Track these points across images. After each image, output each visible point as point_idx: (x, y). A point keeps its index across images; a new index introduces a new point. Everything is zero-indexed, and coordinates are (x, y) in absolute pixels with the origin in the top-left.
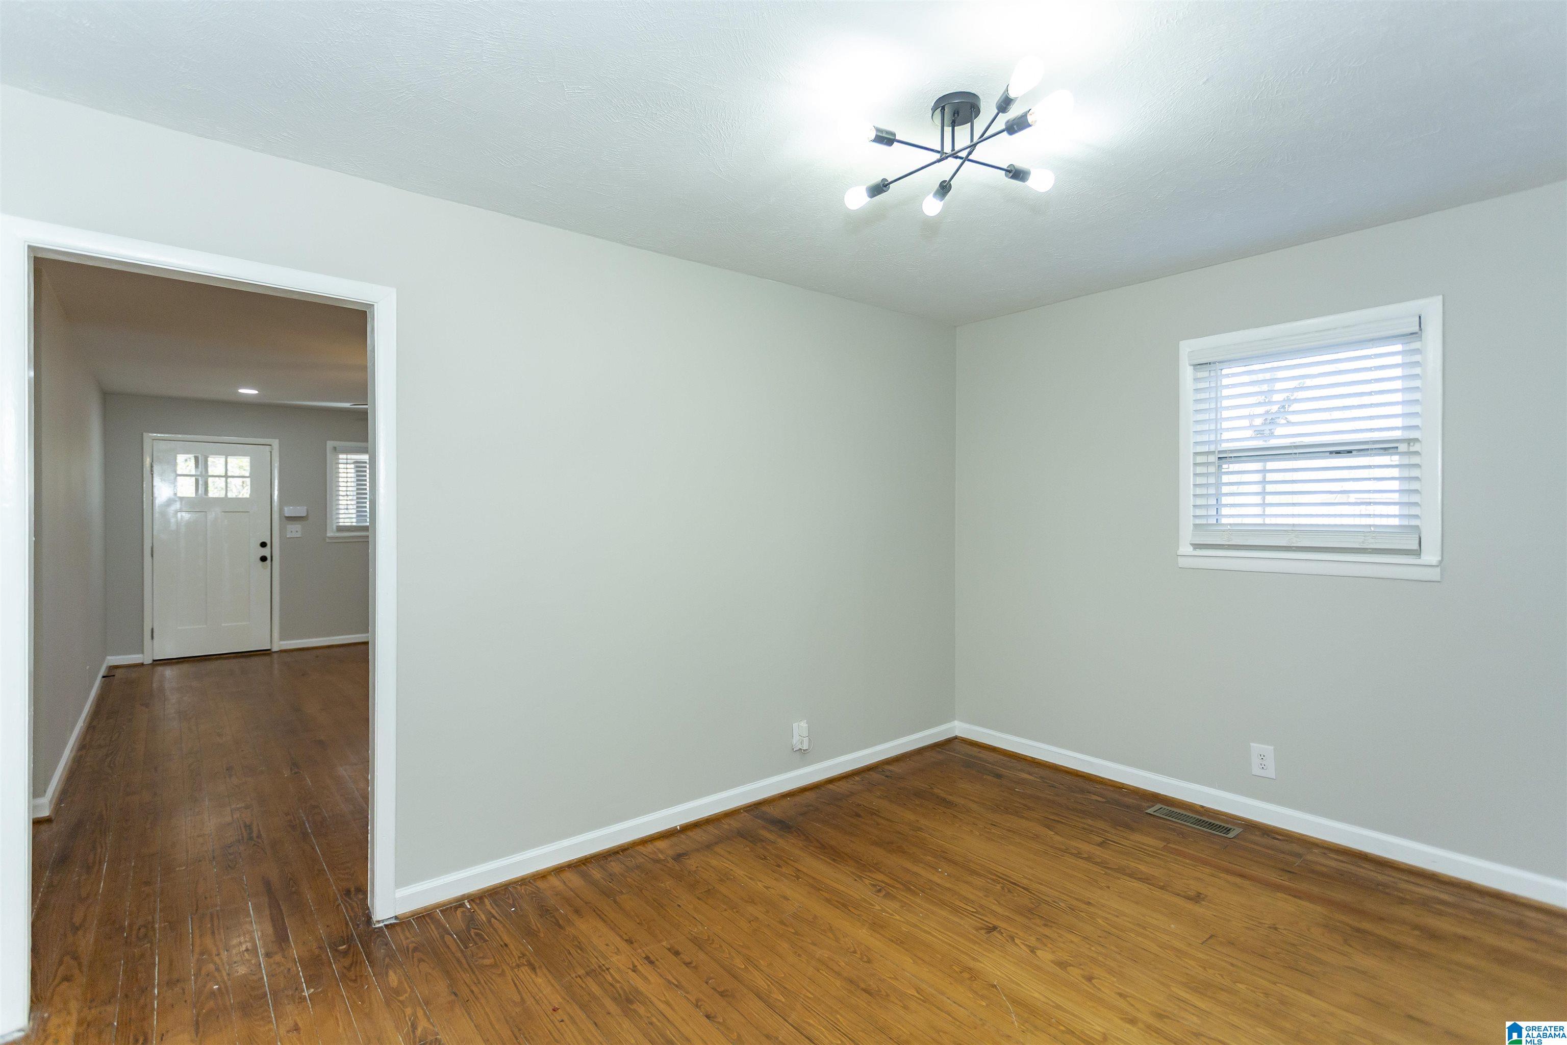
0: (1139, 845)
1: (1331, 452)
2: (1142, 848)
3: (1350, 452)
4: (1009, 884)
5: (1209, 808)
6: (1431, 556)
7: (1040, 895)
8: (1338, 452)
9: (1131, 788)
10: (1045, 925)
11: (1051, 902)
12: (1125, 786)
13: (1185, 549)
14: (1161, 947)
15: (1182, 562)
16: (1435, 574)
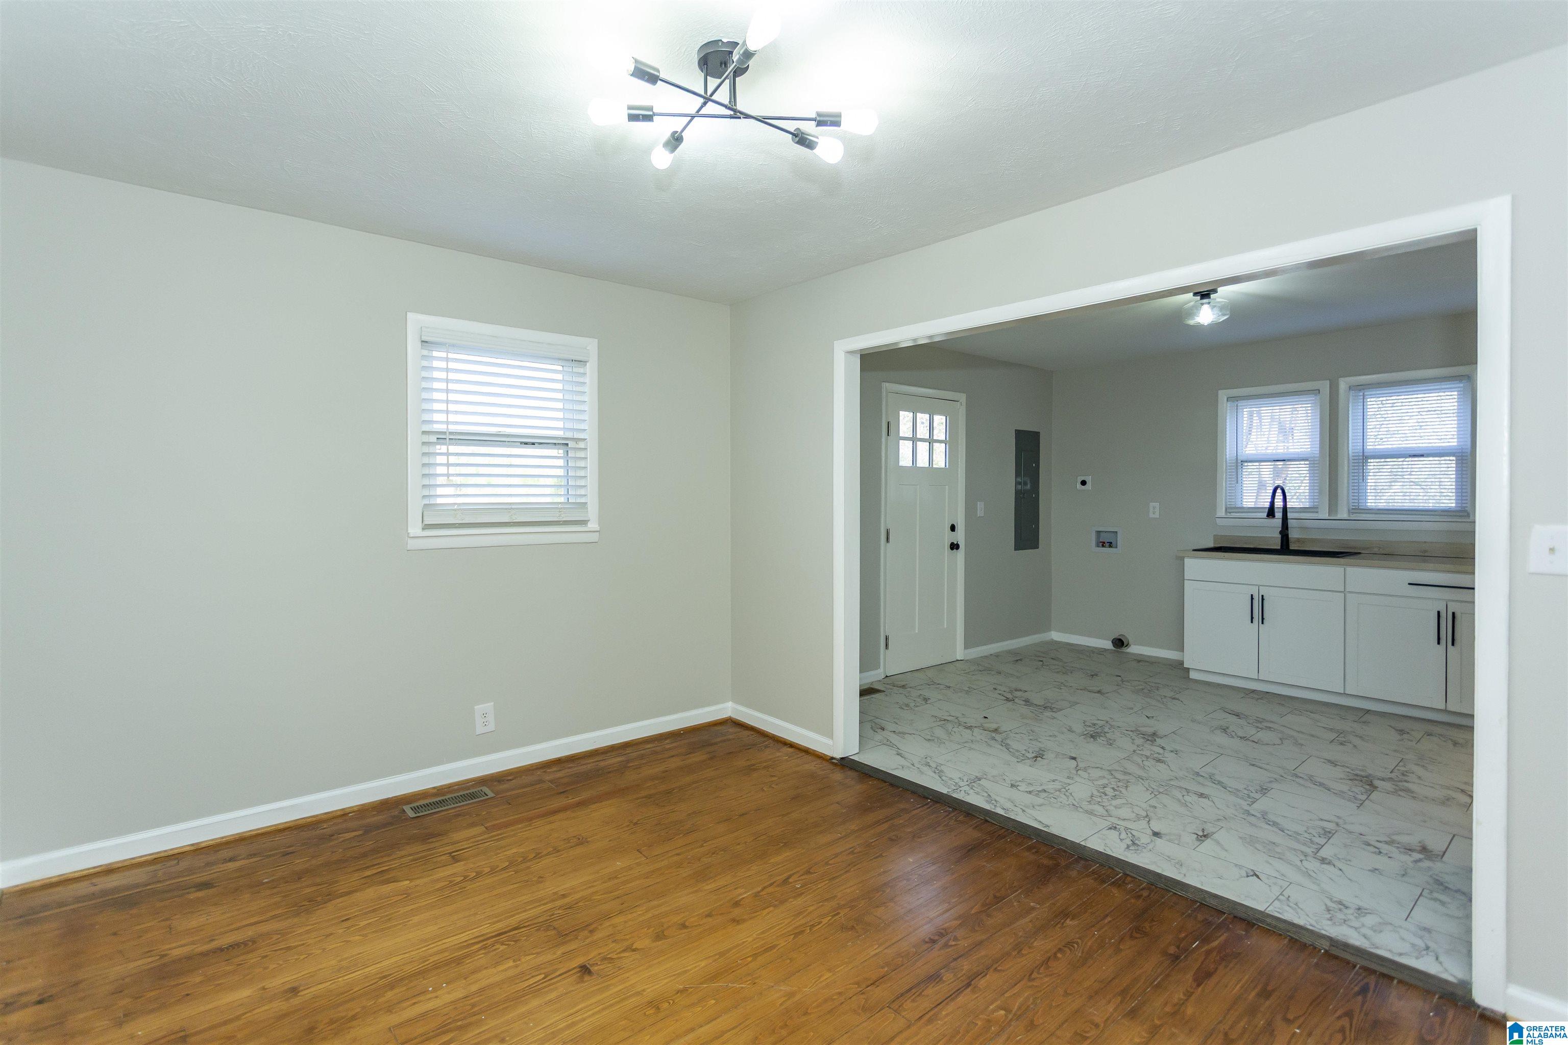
0: (474, 840)
1: (521, 443)
2: (478, 841)
3: (533, 444)
4: (499, 938)
5: (441, 786)
6: (593, 525)
7: (535, 921)
8: (526, 443)
9: (355, 809)
10: (591, 932)
11: (548, 918)
12: (348, 811)
13: (415, 529)
14: (647, 878)
15: (412, 544)
16: (594, 537)
